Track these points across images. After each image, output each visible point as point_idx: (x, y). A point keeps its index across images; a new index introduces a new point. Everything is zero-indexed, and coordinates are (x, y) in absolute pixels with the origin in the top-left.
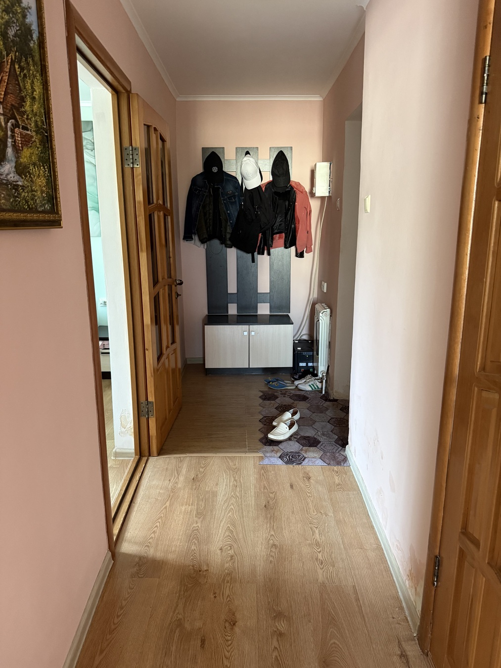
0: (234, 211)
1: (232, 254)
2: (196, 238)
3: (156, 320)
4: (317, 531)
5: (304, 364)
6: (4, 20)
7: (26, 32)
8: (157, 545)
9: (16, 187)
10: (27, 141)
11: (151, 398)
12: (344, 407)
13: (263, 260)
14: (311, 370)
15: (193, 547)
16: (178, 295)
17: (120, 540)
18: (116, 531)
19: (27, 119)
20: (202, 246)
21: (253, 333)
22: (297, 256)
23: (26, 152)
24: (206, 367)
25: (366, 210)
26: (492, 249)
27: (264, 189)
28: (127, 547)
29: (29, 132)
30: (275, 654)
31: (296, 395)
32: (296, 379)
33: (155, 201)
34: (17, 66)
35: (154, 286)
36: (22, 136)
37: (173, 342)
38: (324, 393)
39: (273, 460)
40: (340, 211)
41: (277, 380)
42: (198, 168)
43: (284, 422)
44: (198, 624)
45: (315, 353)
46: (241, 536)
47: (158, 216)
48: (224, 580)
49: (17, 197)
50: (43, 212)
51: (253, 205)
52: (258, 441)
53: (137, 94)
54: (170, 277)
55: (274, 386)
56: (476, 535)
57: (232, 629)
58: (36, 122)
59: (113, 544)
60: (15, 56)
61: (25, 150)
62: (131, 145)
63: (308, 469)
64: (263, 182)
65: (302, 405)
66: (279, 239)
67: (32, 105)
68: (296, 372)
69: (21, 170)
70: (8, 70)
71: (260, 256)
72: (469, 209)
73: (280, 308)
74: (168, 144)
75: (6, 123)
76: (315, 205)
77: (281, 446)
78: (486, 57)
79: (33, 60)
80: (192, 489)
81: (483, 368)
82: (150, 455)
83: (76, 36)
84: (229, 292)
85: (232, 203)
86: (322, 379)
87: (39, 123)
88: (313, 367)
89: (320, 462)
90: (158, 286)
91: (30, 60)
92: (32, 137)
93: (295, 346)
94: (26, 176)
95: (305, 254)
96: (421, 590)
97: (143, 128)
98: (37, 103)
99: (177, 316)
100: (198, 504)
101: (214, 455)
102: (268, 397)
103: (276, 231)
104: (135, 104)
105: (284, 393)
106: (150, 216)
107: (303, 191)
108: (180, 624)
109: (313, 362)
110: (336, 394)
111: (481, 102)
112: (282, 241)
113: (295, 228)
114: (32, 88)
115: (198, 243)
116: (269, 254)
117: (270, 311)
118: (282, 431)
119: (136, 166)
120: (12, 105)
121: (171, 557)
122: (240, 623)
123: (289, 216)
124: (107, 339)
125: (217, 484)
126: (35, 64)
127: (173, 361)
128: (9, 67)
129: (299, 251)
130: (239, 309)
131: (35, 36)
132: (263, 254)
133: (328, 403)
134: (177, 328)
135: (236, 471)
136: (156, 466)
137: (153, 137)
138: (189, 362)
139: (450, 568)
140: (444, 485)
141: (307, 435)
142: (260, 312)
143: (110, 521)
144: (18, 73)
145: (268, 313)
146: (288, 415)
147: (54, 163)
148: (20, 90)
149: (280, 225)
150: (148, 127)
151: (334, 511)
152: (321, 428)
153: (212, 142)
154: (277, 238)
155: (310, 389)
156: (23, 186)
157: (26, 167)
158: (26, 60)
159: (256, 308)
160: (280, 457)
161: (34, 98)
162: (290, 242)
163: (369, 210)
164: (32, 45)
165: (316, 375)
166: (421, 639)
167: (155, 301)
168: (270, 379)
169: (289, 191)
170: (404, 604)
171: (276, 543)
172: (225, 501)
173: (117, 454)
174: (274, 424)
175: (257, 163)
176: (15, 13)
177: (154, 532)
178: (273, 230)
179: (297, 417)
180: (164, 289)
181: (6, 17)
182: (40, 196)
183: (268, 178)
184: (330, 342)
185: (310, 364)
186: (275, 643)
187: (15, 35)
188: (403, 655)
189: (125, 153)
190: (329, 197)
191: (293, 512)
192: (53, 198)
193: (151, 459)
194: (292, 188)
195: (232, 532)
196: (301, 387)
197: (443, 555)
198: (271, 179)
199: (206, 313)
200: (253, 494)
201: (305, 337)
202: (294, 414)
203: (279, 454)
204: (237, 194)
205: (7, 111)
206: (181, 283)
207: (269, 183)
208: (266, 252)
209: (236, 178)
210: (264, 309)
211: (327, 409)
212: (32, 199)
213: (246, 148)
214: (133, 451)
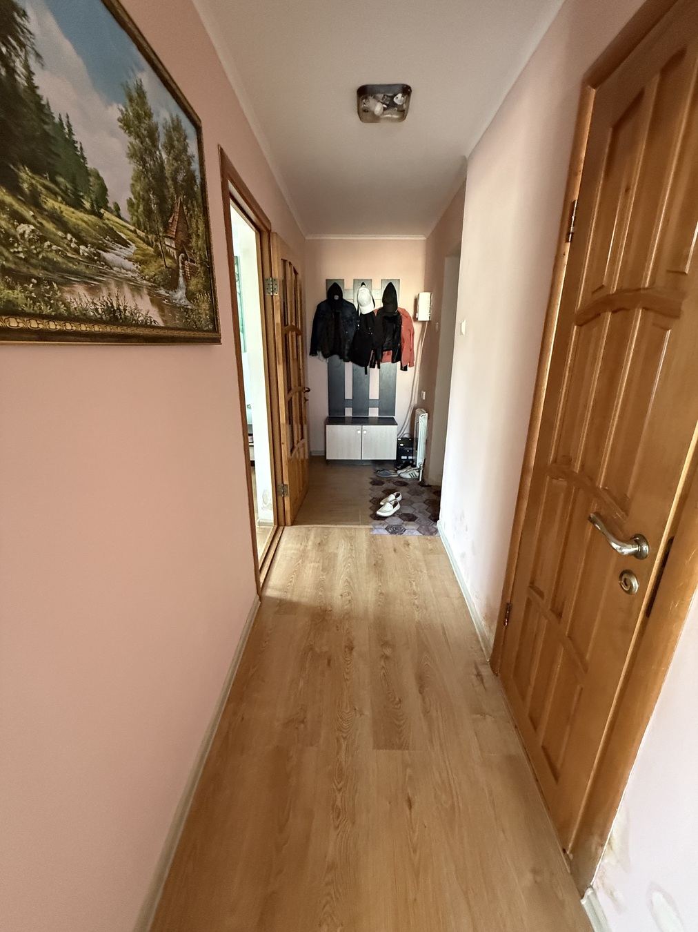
0: (351, 332)
1: (349, 367)
2: (320, 353)
3: (290, 420)
4: (414, 584)
5: (405, 458)
6: (174, 167)
7: (191, 178)
8: (293, 591)
9: (187, 310)
10: (194, 271)
11: (286, 482)
12: (437, 491)
13: (374, 373)
14: (411, 462)
15: (320, 593)
16: (306, 400)
17: (264, 588)
18: (262, 580)
19: (194, 253)
20: (325, 360)
21: (365, 432)
22: (401, 369)
23: (194, 281)
24: (327, 458)
25: (461, 333)
26: (569, 365)
27: (376, 314)
28: (270, 592)
29: (195, 264)
30: (383, 671)
31: (399, 482)
32: (399, 469)
33: (289, 324)
34: (185, 208)
35: (288, 392)
36: (191, 267)
37: (302, 438)
38: (420, 480)
39: (381, 531)
40: (438, 334)
41: (384, 470)
42: (323, 297)
43: (390, 502)
44: (325, 649)
45: (414, 449)
46: (356, 585)
47: (292, 335)
48: (344, 618)
49: (187, 318)
50: (207, 331)
51: (367, 327)
52: (368, 517)
53: (276, 233)
54: (300, 385)
55: (381, 474)
56: (542, 589)
57: (351, 653)
58: (200, 255)
59: (260, 589)
60: (183, 198)
61: (193, 279)
62: (271, 276)
63: (408, 538)
64: (376, 308)
65: (403, 489)
66: (387, 355)
67: (197, 241)
68: (399, 464)
69: (190, 296)
70: (178, 211)
71: (371, 369)
72: (551, 332)
73: (386, 412)
74: (300, 276)
75: (178, 257)
76: (417, 328)
77: (386, 520)
78: (574, 201)
79: (197, 203)
80: (318, 551)
81: (555, 461)
82: (285, 525)
83: (229, 182)
84: (346, 398)
85: (351, 325)
86: (419, 469)
87: (203, 257)
88: (412, 460)
89: (417, 533)
90: (291, 392)
91: (195, 203)
92: (198, 268)
93: (398, 443)
94: (194, 301)
95: (408, 368)
96: (494, 627)
97: (281, 263)
98: (200, 240)
99: (305, 417)
100: (323, 563)
101: (335, 526)
102: (376, 482)
103: (385, 349)
104: (274, 242)
105: (389, 480)
106: (286, 335)
107: (407, 316)
108: (311, 648)
109: (412, 456)
110: (431, 480)
111: (568, 241)
112: (390, 357)
113: (401, 346)
114: (197, 226)
115: (322, 357)
116: (379, 367)
117: (379, 414)
118: (387, 509)
119: (275, 294)
120: (182, 241)
121: (304, 600)
122: (356, 649)
123: (396, 337)
124: (251, 435)
125: (337, 548)
126: (198, 206)
127: (302, 454)
128: (178, 208)
129: (404, 366)
130: (353, 412)
131: (198, 181)
132: (374, 367)
133: (423, 488)
134: (305, 427)
135: (351, 539)
136: (290, 533)
137: (288, 269)
138: (313, 454)
139: (518, 612)
140: (517, 551)
141: (407, 512)
142: (370, 415)
143: (258, 572)
144: (186, 213)
145: (377, 416)
146: (392, 497)
147: (215, 291)
148: (188, 228)
149: (389, 344)
150: (284, 261)
151: (428, 570)
152: (418, 508)
153: (334, 275)
154: (386, 355)
155: (410, 477)
156: (191, 310)
157: (193, 294)
158: (192, 202)
159: (367, 412)
160: (386, 529)
161: (198, 236)
162: (397, 358)
163: (464, 333)
164: (196, 189)
165: (415, 466)
166: (493, 664)
167: (289, 404)
168: (378, 469)
169: (396, 316)
170: (480, 639)
171: (383, 592)
172: (344, 561)
173: (260, 524)
174: (382, 503)
175: (370, 292)
176: (182, 161)
177: (291, 582)
178: (383, 347)
179: (399, 498)
180: (296, 395)
181: (176, 164)
182: (205, 316)
183: (379, 305)
184: (427, 440)
185: (410, 458)
186: (382, 663)
187: (183, 180)
188: (479, 675)
189: (266, 283)
190: (429, 321)
191: (396, 570)
192: (214, 320)
193: (286, 527)
194: (399, 313)
195: (349, 583)
196: (402, 475)
197: (514, 602)
198: (382, 306)
199: (327, 414)
200: (365, 555)
201: (406, 436)
202: (397, 496)
203: (385, 527)
204: (354, 318)
205: (179, 246)
206: (309, 390)
207: (380, 310)
208: (376, 365)
209: (353, 304)
210: (374, 413)
211: (423, 493)
212: (199, 321)
213: (362, 280)
214: (273, 521)
